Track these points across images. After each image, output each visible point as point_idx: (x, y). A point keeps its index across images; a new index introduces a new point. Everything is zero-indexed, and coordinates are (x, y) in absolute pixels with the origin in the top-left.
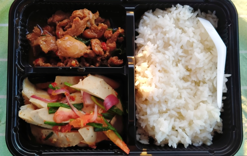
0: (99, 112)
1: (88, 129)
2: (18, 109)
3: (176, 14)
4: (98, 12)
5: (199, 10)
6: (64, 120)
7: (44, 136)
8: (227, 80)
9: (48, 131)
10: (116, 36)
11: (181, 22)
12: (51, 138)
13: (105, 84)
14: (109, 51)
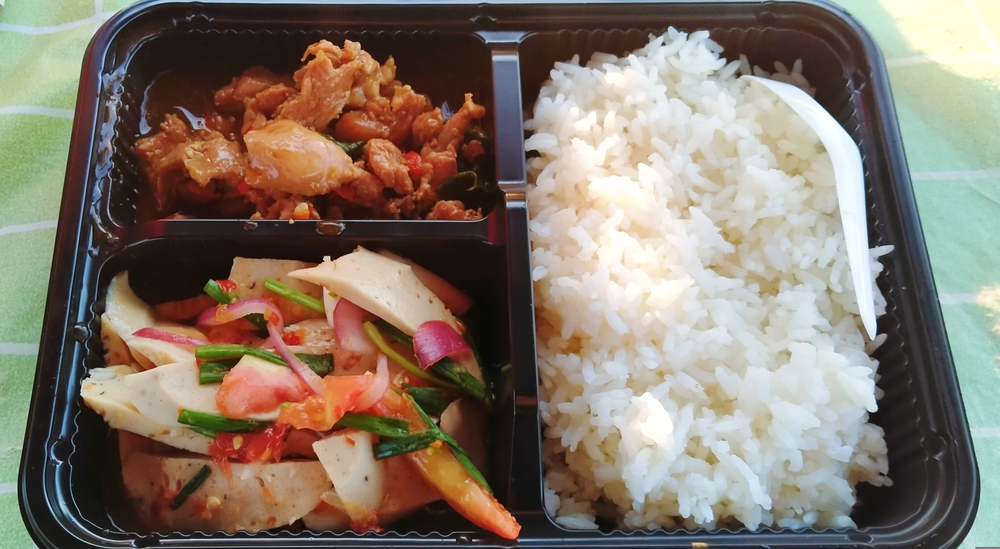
0: (395, 382)
1: (352, 443)
2: (82, 375)
3: (666, 59)
4: (391, 60)
5: (743, 58)
6: (258, 408)
7: (173, 487)
8: (880, 267)
9: (190, 465)
10: (455, 129)
11: (686, 81)
12: (198, 494)
13: (417, 283)
14: (429, 176)
